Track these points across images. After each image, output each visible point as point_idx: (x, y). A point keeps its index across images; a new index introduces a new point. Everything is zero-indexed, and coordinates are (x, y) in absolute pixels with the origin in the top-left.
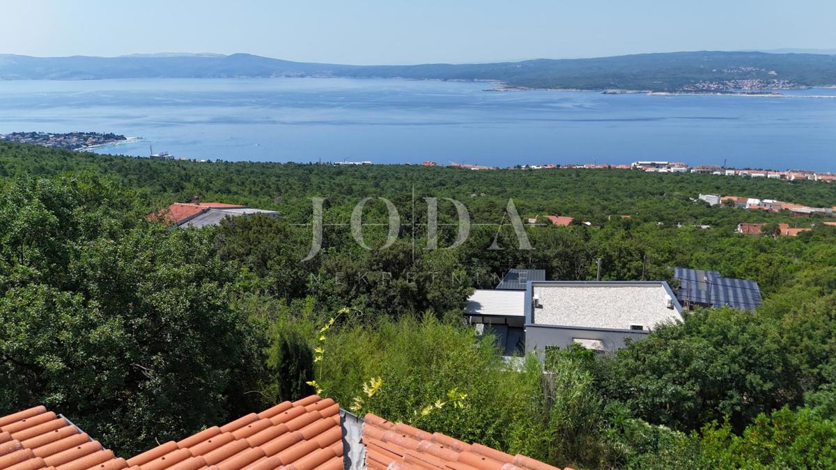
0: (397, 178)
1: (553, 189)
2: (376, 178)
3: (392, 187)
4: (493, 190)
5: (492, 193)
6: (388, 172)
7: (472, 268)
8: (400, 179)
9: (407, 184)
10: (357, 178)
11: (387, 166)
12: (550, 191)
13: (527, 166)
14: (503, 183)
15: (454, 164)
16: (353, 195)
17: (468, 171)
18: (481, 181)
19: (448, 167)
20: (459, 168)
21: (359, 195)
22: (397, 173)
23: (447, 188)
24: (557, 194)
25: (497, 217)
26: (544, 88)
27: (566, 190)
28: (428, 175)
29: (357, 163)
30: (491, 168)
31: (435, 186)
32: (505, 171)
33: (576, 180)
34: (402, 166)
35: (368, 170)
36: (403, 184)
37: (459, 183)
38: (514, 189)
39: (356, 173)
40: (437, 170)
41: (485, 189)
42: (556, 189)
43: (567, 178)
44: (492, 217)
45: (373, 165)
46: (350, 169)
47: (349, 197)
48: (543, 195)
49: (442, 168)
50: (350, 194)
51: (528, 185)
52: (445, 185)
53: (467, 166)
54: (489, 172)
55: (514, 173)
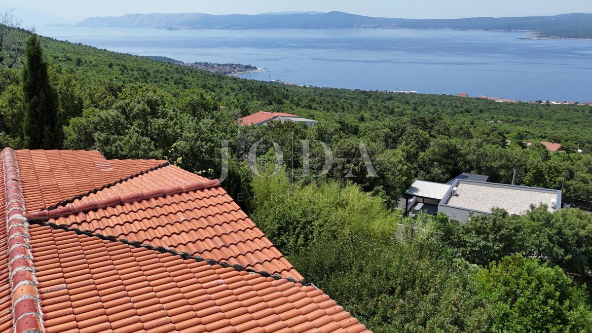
0: (432, 105)
1: (564, 122)
2: (416, 103)
3: (427, 111)
4: (509, 119)
5: (507, 121)
6: (427, 100)
7: (432, 169)
8: (436, 105)
9: (440, 109)
10: (402, 103)
11: (427, 95)
12: (561, 123)
13: (548, 101)
14: (520, 114)
15: (483, 96)
16: (394, 115)
17: (493, 102)
18: (501, 111)
19: (476, 98)
20: (486, 100)
21: (398, 115)
22: (433, 100)
23: (471, 115)
24: (567, 126)
25: (493, 138)
26: (573, 37)
27: (576, 123)
28: (458, 104)
29: (406, 92)
30: (514, 102)
31: (461, 112)
32: (524, 104)
33: (588, 116)
34: (439, 96)
35: (412, 97)
36: (437, 109)
37: (482, 111)
38: (529, 119)
39: (403, 99)
40: (468, 100)
41: (503, 117)
42: (567, 122)
43: (580, 114)
44: (488, 139)
45: (416, 94)
46: (398, 96)
47: (390, 116)
48: (553, 126)
49: (472, 99)
50: (392, 114)
51: (542, 117)
52: (470, 112)
53: (493, 98)
54: (511, 104)
55: (532, 107)
